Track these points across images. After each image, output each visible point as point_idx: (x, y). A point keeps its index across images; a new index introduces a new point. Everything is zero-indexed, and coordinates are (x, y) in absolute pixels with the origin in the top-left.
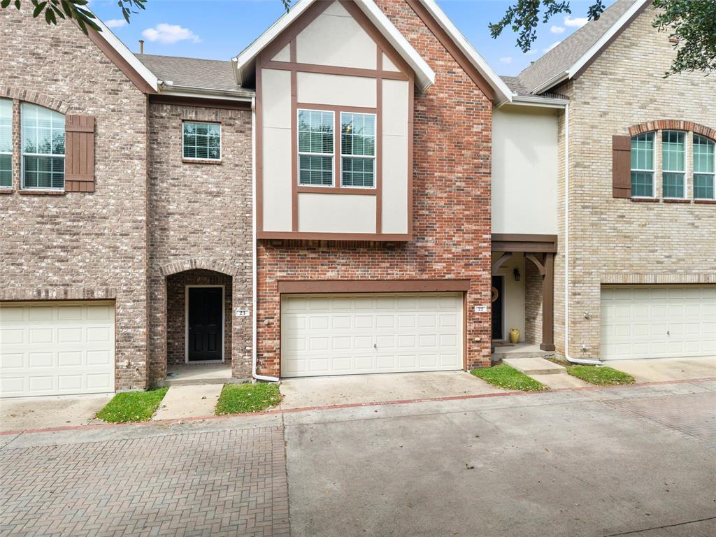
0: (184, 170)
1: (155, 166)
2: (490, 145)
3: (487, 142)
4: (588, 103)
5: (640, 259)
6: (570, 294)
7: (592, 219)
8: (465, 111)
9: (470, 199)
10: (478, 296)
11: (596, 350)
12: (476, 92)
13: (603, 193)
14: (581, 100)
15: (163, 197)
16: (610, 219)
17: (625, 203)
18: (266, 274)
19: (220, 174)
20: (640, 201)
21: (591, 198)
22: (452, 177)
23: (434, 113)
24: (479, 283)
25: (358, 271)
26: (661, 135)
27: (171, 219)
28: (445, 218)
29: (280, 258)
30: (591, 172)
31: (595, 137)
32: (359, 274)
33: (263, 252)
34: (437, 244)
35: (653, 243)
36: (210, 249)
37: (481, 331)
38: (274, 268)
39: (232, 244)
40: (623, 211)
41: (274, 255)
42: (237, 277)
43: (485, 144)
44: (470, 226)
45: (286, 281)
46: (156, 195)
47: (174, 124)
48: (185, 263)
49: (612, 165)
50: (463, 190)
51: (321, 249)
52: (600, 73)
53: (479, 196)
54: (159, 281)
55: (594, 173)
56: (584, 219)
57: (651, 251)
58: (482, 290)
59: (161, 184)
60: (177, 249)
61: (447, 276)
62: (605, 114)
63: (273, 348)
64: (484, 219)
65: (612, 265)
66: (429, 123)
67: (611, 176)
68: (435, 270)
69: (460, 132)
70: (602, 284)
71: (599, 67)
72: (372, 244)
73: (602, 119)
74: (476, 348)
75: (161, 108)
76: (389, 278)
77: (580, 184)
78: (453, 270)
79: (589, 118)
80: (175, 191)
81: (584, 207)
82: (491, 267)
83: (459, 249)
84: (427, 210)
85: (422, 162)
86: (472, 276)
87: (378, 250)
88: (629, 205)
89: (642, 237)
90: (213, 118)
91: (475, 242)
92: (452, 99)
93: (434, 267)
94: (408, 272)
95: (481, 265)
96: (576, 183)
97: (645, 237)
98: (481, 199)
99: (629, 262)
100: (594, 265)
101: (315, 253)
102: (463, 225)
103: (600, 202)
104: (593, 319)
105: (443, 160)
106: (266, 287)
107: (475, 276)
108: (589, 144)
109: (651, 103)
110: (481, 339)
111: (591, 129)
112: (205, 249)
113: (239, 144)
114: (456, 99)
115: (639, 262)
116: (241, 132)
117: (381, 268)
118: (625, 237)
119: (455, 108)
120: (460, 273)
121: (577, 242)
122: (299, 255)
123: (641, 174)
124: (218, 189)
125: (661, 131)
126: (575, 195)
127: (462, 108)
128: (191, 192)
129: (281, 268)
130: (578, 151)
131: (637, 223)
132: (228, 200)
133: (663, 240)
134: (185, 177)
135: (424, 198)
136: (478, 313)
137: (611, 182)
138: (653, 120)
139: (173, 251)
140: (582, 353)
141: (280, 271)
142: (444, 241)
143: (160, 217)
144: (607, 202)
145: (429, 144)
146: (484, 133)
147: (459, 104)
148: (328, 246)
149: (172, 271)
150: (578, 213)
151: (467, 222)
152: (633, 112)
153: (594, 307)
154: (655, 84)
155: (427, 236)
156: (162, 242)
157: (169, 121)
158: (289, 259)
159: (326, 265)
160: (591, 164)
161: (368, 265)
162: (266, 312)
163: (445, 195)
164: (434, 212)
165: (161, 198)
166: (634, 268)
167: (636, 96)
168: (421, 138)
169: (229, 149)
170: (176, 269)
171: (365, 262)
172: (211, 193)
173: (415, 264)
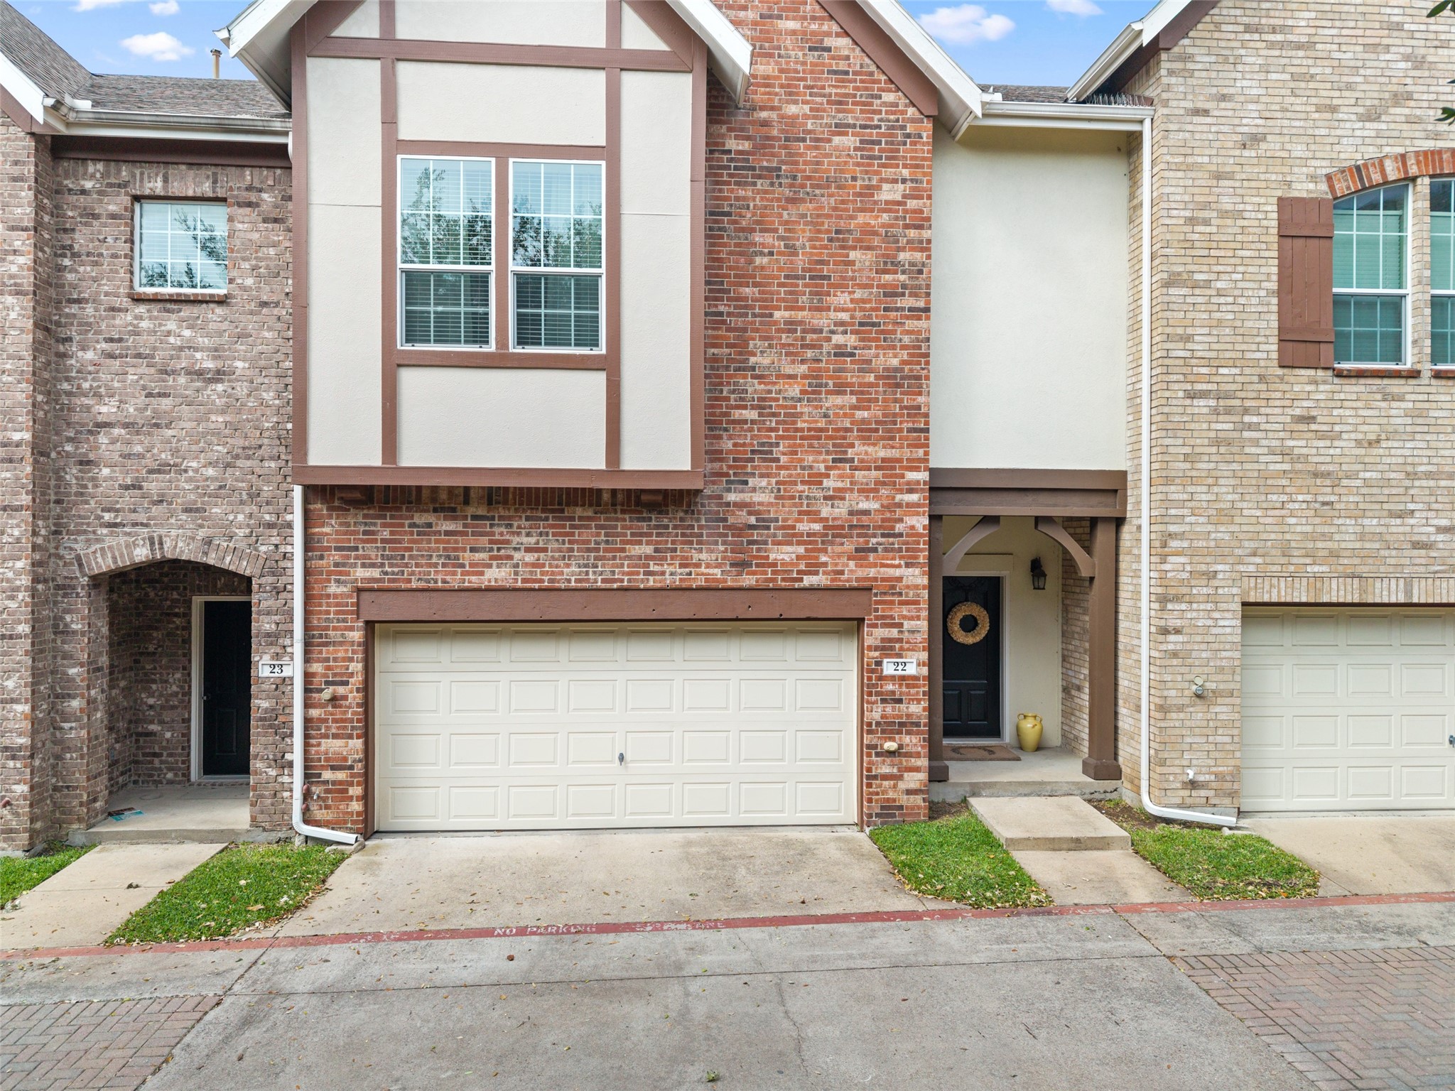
0: (136, 317)
1: (67, 310)
2: (926, 234)
3: (920, 227)
4: (1206, 112)
5: (1362, 537)
6: (1153, 629)
7: (1213, 426)
8: (856, 149)
9: (871, 378)
10: (894, 633)
11: (1228, 785)
12: (889, 97)
13: (1248, 355)
14: (1183, 104)
15: (86, 385)
16: (1268, 427)
17: (1316, 383)
18: (330, 573)
19: (225, 325)
20: (1360, 374)
21: (1214, 370)
22: (823, 321)
23: (773, 155)
24: (896, 599)
25: (568, 566)
26: (1428, 191)
27: (103, 439)
28: (802, 430)
29: (365, 533)
30: (1214, 300)
31: (1227, 203)
32: (570, 573)
33: (321, 516)
34: (782, 498)
35: (1401, 491)
36: (197, 510)
37: (901, 724)
38: (348, 557)
39: (250, 496)
40: (1310, 404)
41: (348, 525)
42: (263, 580)
43: (912, 233)
44: (870, 449)
45: (379, 590)
46: (68, 379)
47: (112, 208)
48: (135, 545)
49: (1275, 278)
50: (853, 355)
51: (471, 510)
52: (1241, 28)
53: (896, 370)
54: (74, 588)
55: (1222, 300)
56: (1193, 426)
57: (1392, 514)
58: (905, 617)
59: (80, 354)
60: (117, 511)
61: (808, 581)
62: (1257, 139)
63: (345, 759)
64: (909, 430)
65: (1274, 552)
66: (759, 182)
67: (1275, 308)
68: (775, 565)
69: (843, 202)
70: (1244, 604)
71: (1238, 12)
72: (606, 497)
73: (1246, 153)
74: (886, 770)
75: (81, 169)
76: (651, 583)
77: (1180, 331)
78: (825, 564)
79: (1207, 152)
80: (113, 369)
81: (1191, 395)
82: (930, 558)
83: (841, 510)
84: (753, 407)
85: (741, 285)
86: (875, 579)
87: (623, 512)
88: (1328, 387)
89: (1368, 475)
90: (206, 188)
91: (884, 492)
92: (822, 118)
93: (772, 556)
94: (703, 570)
95: (900, 550)
96: (1168, 330)
97: (1374, 475)
98: (902, 378)
99: (1329, 545)
100: (1219, 553)
101: (455, 518)
102: (852, 446)
103: (1239, 379)
104: (1220, 700)
105: (797, 277)
106: (328, 605)
107: (883, 580)
108: (1207, 222)
109: (1396, 105)
110: (901, 747)
111: (1214, 182)
112: (186, 510)
113: (272, 251)
114: (831, 117)
115: (1358, 545)
116: (276, 221)
117: (629, 558)
118: (1316, 475)
119: (829, 141)
120: (842, 572)
121: (1173, 488)
122: (413, 525)
123: (1366, 303)
124: (219, 364)
125: (1427, 180)
126: (1167, 362)
127: (850, 141)
128: (152, 370)
129: (365, 557)
130: (1175, 244)
131: (1353, 436)
132: (242, 389)
133: (1432, 483)
134: (136, 333)
135: (745, 377)
136: (892, 678)
137: (1275, 324)
138: (1401, 150)
139: (107, 517)
140: (1187, 793)
141: (364, 565)
142: (800, 487)
143: (77, 432)
144: (1262, 378)
145: (758, 238)
146: (912, 204)
147: (841, 129)
148: (490, 503)
149: (103, 564)
150: (1175, 410)
151: (863, 438)
152: (1339, 132)
153: (1222, 668)
154: (1409, 50)
155: (753, 475)
156: (82, 494)
157: (101, 201)
158: (386, 534)
159: (483, 550)
160: (1213, 276)
161: (597, 550)
162: (328, 668)
163: (803, 369)
164: (774, 415)
165: (79, 387)
166: (1342, 561)
167: (1350, 87)
168: (735, 222)
169: (246, 265)
170: (114, 558)
171: (588, 542)
172: (200, 373)
173: (722, 548)
